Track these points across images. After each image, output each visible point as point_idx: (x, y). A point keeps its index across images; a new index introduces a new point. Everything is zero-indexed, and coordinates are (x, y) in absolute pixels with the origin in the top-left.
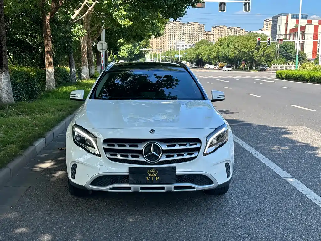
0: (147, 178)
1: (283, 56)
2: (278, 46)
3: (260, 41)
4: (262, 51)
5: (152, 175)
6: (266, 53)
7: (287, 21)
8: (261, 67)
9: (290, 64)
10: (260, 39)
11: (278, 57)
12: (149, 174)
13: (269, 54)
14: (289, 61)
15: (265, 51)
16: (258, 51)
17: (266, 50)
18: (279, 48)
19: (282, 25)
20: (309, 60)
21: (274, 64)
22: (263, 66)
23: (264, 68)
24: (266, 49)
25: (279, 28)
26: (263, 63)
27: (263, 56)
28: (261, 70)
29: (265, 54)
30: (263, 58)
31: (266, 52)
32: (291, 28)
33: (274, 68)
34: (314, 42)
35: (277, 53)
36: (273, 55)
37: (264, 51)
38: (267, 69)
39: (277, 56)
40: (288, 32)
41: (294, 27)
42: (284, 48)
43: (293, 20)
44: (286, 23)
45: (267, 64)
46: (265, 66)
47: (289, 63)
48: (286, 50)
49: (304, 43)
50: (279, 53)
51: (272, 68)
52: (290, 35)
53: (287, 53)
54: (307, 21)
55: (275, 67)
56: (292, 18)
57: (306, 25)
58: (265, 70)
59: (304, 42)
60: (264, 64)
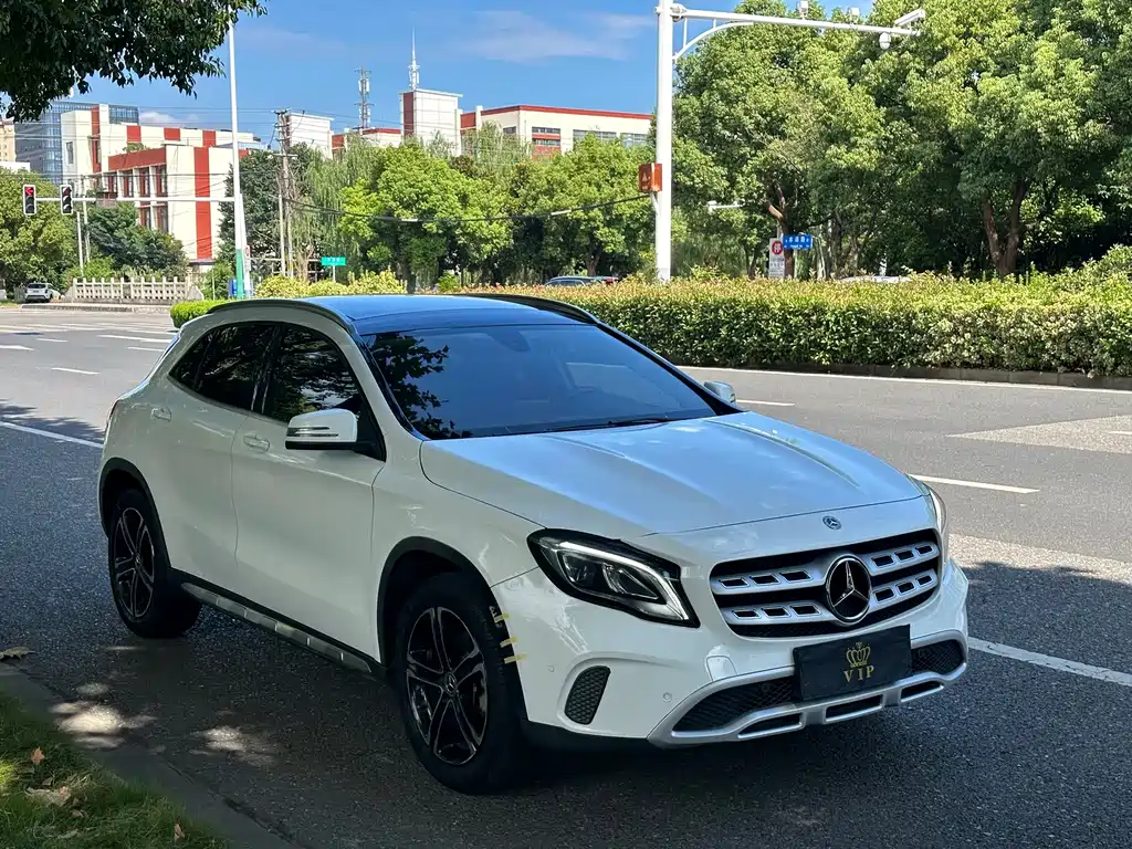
0: (846, 673)
1: (106, 251)
2: (82, 216)
3: (36, 199)
4: (30, 233)
5: (857, 661)
6: (44, 240)
7: (96, 129)
8: (30, 292)
9: (132, 279)
10: (32, 189)
11: (88, 254)
12: (851, 658)
13: (55, 244)
14: (125, 267)
15: (40, 232)
16: (14, 234)
17: (45, 230)
18: (86, 222)
19: (78, 142)
20: (191, 265)
21: (80, 280)
22: (37, 286)
23: (41, 292)
24: (44, 226)
25: (71, 151)
26: (30, 276)
27: (34, 249)
28: (30, 300)
29: (40, 244)
30: (34, 258)
31: (43, 236)
32: (113, 154)
33: (80, 294)
34: (198, 203)
35: (83, 239)
36: (67, 246)
37: (35, 232)
38: (51, 296)
39: (85, 250)
40: (105, 168)
41: (125, 152)
42: (104, 223)
43: (115, 127)
44: (90, 134)
45: (45, 280)
46: (44, 286)
47: (127, 274)
48: (111, 230)
49: (166, 207)
50: (87, 240)
51: (73, 292)
52: (111, 177)
53: (118, 240)
54: (165, 134)
55: (84, 288)
56: (114, 120)
57: (168, 147)
58: (47, 301)
59: (166, 203)
60: (35, 279)
